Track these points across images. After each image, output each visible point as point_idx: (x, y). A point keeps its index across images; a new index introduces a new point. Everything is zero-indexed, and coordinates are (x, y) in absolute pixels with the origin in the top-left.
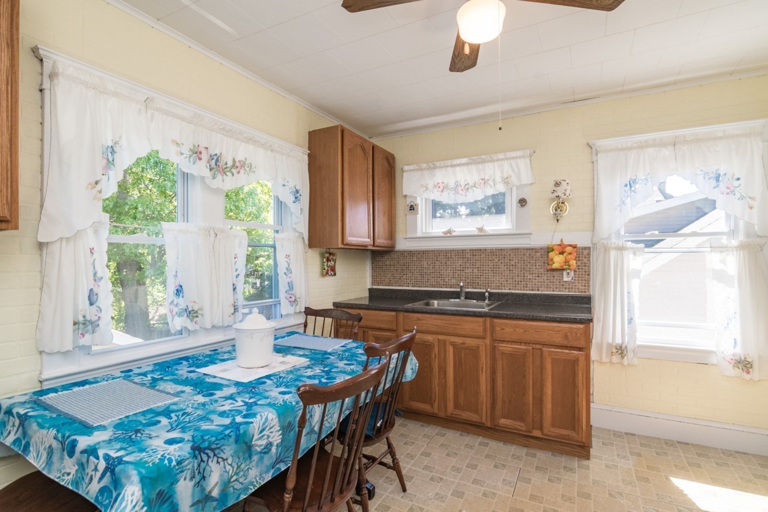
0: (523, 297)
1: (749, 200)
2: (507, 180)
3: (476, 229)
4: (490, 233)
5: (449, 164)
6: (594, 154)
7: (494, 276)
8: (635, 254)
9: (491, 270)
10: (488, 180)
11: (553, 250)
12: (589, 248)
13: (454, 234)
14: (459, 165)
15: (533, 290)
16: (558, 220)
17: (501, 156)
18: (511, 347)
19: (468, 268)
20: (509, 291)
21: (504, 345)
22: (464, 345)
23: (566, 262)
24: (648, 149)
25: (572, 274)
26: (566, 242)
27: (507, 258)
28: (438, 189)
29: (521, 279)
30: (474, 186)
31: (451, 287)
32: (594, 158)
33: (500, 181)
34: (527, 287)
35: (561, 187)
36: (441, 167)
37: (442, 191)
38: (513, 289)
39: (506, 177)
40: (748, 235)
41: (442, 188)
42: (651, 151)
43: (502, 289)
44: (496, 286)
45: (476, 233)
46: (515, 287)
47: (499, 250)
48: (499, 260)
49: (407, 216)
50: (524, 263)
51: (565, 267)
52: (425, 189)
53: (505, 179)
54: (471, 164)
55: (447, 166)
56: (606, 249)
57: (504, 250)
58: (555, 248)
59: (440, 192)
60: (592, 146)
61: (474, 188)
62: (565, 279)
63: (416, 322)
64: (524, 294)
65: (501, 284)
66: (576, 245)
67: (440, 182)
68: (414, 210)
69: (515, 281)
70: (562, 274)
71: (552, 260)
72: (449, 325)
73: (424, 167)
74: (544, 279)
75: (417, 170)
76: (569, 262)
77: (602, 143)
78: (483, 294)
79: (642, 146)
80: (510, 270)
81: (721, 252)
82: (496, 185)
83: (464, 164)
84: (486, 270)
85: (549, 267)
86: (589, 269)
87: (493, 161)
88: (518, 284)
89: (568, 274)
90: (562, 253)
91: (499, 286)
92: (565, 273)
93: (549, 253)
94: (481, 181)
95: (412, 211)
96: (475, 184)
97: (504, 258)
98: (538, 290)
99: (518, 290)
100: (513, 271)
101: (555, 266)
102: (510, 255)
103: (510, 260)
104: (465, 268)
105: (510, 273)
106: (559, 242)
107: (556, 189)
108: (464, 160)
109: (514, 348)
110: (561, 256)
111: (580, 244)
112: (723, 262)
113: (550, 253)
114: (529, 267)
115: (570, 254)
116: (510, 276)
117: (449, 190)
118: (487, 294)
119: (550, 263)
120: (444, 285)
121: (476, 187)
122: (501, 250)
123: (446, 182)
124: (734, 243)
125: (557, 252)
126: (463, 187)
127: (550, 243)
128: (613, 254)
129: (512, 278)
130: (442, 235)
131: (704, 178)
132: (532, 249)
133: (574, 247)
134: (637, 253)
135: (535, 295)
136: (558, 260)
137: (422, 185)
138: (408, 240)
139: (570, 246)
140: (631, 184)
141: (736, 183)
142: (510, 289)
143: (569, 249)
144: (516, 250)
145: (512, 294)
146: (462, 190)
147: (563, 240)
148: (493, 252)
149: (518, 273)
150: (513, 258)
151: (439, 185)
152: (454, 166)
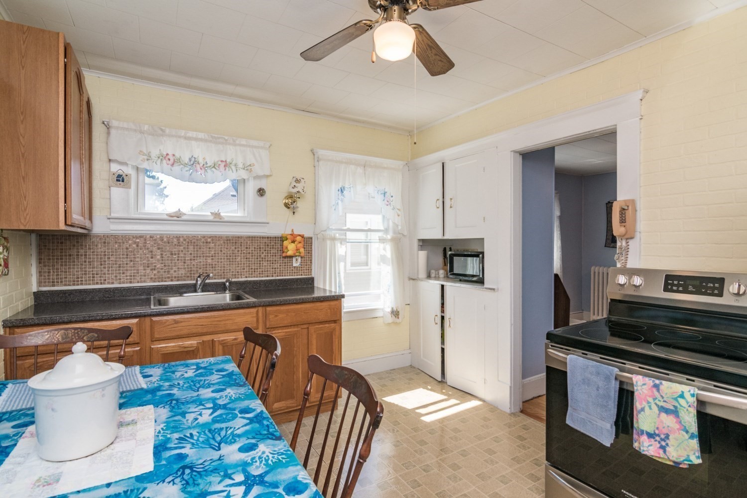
0: (260, 284)
1: (398, 211)
2: (251, 167)
3: (210, 214)
4: (226, 219)
5: (183, 134)
6: (316, 160)
7: (230, 264)
8: (341, 243)
9: (227, 259)
10: (230, 164)
11: (287, 239)
12: (311, 238)
13: (184, 218)
14: (196, 139)
15: (267, 276)
16: (294, 213)
17: (244, 142)
18: (284, 332)
19: (200, 257)
20: (246, 279)
21: (277, 332)
22: (236, 341)
23: (297, 250)
24: (351, 166)
25: (299, 259)
26: (296, 233)
27: (244, 246)
28: (168, 162)
29: (257, 266)
30: (214, 167)
31: (178, 280)
32: (316, 163)
33: (241, 167)
34: (262, 274)
35: (301, 184)
36: (170, 136)
37: (172, 165)
38: (249, 277)
39: (249, 164)
40: (394, 232)
41: (172, 161)
42: (352, 167)
43: (238, 278)
44: (232, 275)
45: (211, 218)
46: (252, 274)
47: (236, 237)
48: (236, 248)
49: (112, 188)
50: (260, 251)
51: (297, 254)
52: (146, 157)
53: (248, 166)
54: (210, 141)
55: (180, 137)
56: (324, 239)
57: (241, 237)
58: (288, 237)
59: (169, 166)
60: (315, 153)
61: (213, 169)
62: (295, 265)
63: (172, 326)
64: (262, 281)
65: (238, 272)
66: (304, 235)
67: (170, 153)
68: (123, 181)
69: (252, 269)
70: (292, 260)
71: (287, 248)
72: (218, 323)
73: (145, 129)
74: (277, 266)
75: (135, 130)
76: (299, 250)
77: (321, 153)
78: (224, 284)
79: (349, 162)
80: (247, 258)
81: (384, 243)
82: (238, 170)
83: (201, 140)
84: (221, 259)
85: (284, 255)
86: (311, 256)
87: (235, 145)
88: (255, 271)
89: (297, 260)
90: (293, 242)
91: (235, 275)
92: (294, 259)
93: (283, 241)
94: (220, 163)
95: (121, 183)
96: (215, 165)
97: (241, 245)
98: (272, 276)
99: (254, 277)
100: (249, 258)
101: (290, 253)
102: (247, 243)
103: (247, 248)
104: (197, 257)
105: (246, 261)
106: (290, 233)
107: (297, 185)
108: (201, 135)
109: (286, 332)
110: (293, 244)
111: (307, 234)
112: (384, 249)
113: (285, 242)
114: (264, 254)
115: (300, 243)
116: (247, 264)
117: (182, 166)
118: (227, 284)
119: (285, 251)
120: (169, 278)
121: (215, 168)
122: (239, 237)
123: (177, 155)
124: (389, 237)
125: (290, 241)
126: (201, 165)
127: (283, 233)
128: (328, 242)
129: (249, 266)
130: (166, 217)
131: (378, 192)
132: (268, 238)
133: (302, 237)
134: (343, 242)
135: (271, 281)
136: (291, 248)
137: (140, 151)
138: (111, 220)
139: (300, 235)
140: (342, 190)
141: (392, 199)
142: (246, 277)
143: (299, 239)
144: (252, 238)
145: (250, 282)
146: (201, 169)
147: (294, 231)
148: (230, 240)
149: (254, 261)
150: (249, 246)
151: (168, 157)
152: (189, 139)
